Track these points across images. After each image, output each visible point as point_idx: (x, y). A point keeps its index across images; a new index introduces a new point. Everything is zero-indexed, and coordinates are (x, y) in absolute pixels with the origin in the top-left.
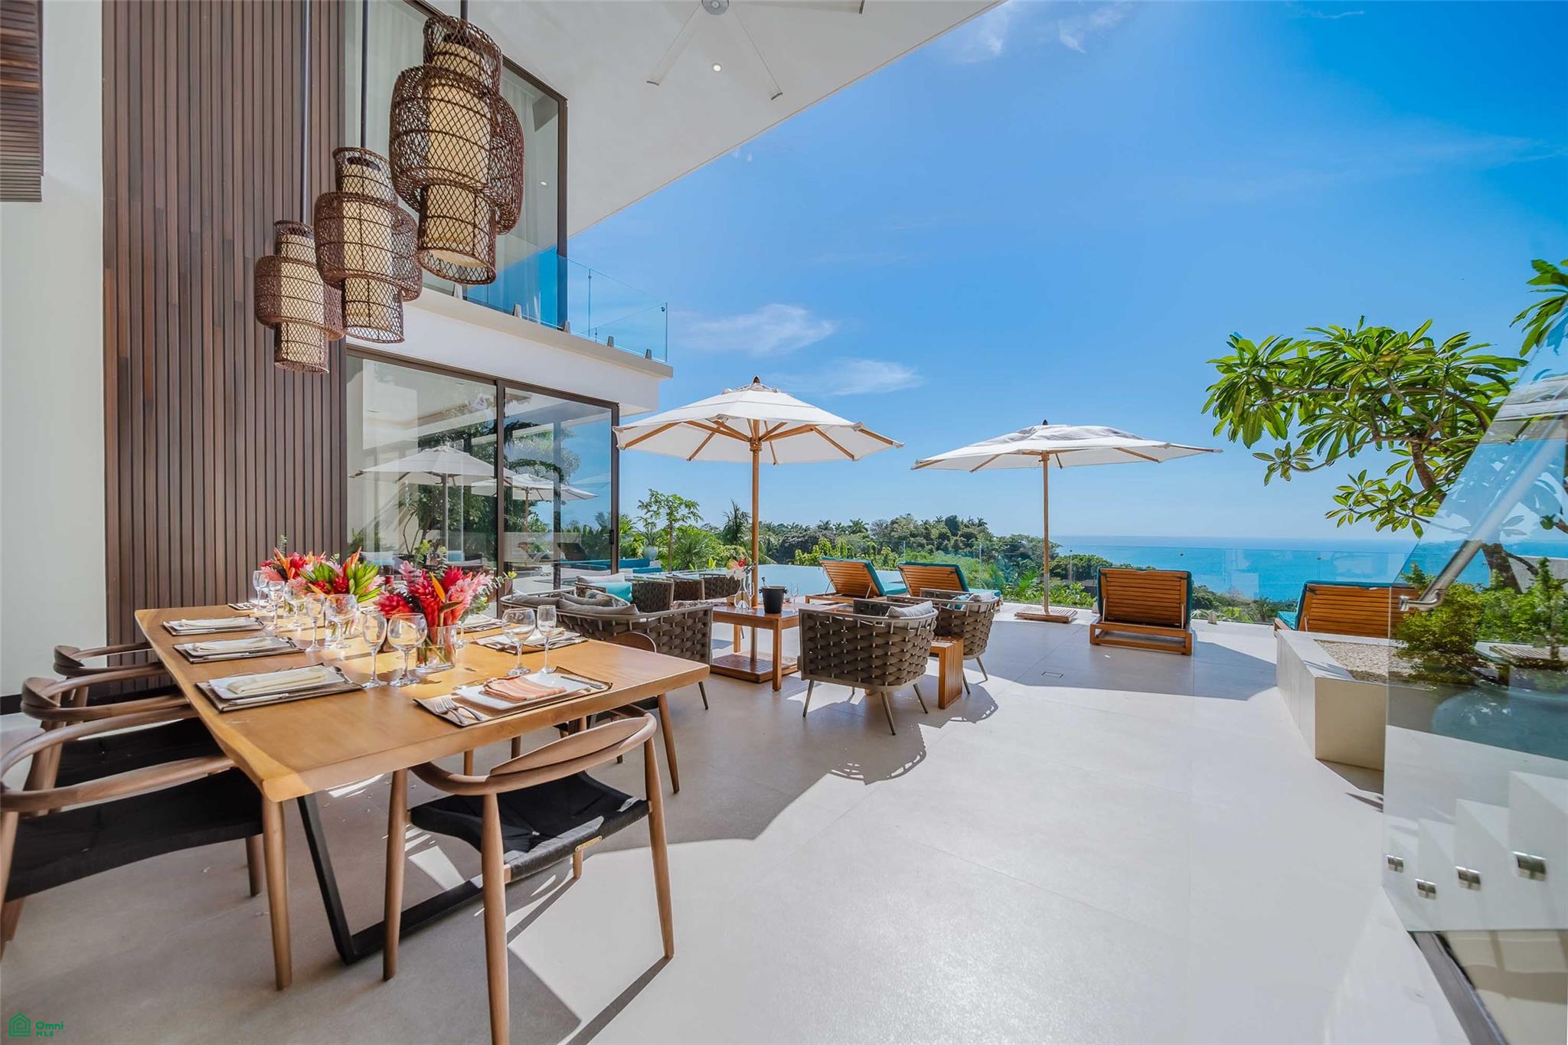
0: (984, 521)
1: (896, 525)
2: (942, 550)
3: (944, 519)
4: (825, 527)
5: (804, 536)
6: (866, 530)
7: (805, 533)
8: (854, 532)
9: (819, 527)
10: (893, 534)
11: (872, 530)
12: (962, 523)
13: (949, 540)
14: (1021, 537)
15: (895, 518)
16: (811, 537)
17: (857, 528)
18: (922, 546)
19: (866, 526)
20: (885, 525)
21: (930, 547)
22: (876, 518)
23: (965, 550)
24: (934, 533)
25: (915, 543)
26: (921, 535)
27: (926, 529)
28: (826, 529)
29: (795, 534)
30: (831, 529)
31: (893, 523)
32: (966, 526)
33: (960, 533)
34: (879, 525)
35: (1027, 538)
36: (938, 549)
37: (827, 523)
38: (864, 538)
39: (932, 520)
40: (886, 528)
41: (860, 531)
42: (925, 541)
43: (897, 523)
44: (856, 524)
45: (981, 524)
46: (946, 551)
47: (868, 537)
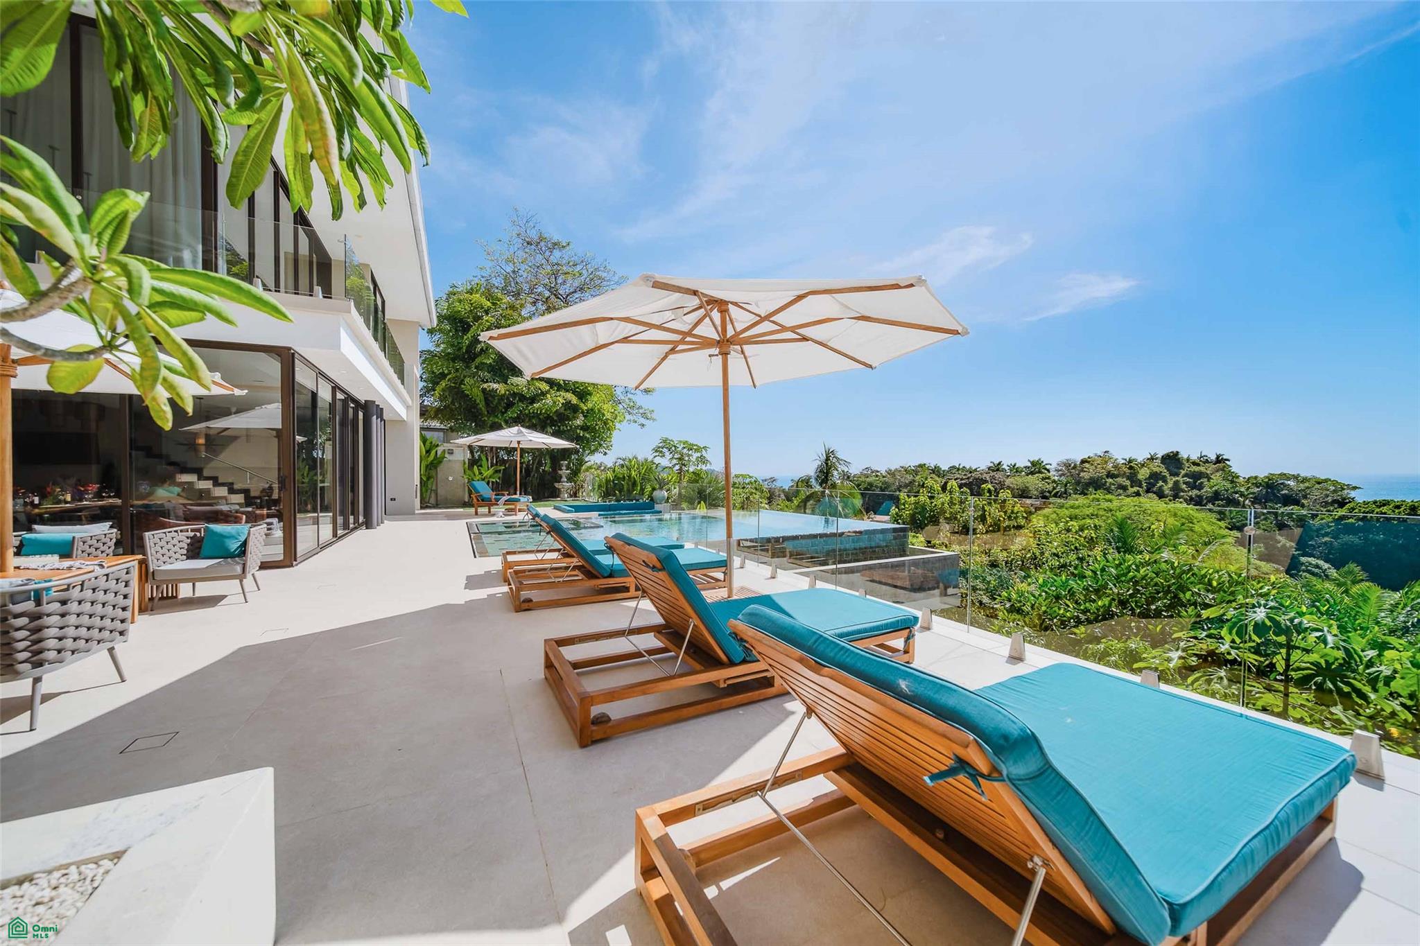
0: (1225, 457)
1: (1087, 465)
2: (1155, 493)
3: (1160, 456)
4: (997, 468)
5: (968, 478)
6: (1048, 471)
7: (970, 475)
8: (1032, 473)
9: (989, 468)
10: (1082, 474)
11: (1057, 471)
12: (1188, 460)
13: (1165, 481)
14: (1283, 476)
15: (1086, 457)
16: (976, 479)
17: (1036, 468)
18: (1124, 488)
19: (1048, 467)
20: (1072, 465)
21: (1136, 489)
22: (1063, 458)
23: (1190, 493)
24: (1143, 474)
25: (1114, 484)
26: (1124, 475)
27: (1131, 468)
28: (998, 470)
29: (958, 476)
30: (1004, 470)
31: (1083, 462)
32: (1194, 464)
33: (1183, 472)
34: (1067, 465)
35: (1296, 477)
36: (1148, 491)
37: (999, 463)
38: (1043, 479)
39: (1141, 456)
40: (1075, 467)
41: (1040, 472)
42: (1128, 483)
43: (1088, 462)
44: (1034, 464)
45: (1219, 460)
46: (1161, 495)
47: (1049, 478)
